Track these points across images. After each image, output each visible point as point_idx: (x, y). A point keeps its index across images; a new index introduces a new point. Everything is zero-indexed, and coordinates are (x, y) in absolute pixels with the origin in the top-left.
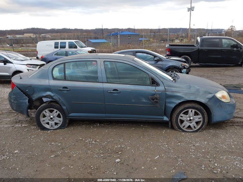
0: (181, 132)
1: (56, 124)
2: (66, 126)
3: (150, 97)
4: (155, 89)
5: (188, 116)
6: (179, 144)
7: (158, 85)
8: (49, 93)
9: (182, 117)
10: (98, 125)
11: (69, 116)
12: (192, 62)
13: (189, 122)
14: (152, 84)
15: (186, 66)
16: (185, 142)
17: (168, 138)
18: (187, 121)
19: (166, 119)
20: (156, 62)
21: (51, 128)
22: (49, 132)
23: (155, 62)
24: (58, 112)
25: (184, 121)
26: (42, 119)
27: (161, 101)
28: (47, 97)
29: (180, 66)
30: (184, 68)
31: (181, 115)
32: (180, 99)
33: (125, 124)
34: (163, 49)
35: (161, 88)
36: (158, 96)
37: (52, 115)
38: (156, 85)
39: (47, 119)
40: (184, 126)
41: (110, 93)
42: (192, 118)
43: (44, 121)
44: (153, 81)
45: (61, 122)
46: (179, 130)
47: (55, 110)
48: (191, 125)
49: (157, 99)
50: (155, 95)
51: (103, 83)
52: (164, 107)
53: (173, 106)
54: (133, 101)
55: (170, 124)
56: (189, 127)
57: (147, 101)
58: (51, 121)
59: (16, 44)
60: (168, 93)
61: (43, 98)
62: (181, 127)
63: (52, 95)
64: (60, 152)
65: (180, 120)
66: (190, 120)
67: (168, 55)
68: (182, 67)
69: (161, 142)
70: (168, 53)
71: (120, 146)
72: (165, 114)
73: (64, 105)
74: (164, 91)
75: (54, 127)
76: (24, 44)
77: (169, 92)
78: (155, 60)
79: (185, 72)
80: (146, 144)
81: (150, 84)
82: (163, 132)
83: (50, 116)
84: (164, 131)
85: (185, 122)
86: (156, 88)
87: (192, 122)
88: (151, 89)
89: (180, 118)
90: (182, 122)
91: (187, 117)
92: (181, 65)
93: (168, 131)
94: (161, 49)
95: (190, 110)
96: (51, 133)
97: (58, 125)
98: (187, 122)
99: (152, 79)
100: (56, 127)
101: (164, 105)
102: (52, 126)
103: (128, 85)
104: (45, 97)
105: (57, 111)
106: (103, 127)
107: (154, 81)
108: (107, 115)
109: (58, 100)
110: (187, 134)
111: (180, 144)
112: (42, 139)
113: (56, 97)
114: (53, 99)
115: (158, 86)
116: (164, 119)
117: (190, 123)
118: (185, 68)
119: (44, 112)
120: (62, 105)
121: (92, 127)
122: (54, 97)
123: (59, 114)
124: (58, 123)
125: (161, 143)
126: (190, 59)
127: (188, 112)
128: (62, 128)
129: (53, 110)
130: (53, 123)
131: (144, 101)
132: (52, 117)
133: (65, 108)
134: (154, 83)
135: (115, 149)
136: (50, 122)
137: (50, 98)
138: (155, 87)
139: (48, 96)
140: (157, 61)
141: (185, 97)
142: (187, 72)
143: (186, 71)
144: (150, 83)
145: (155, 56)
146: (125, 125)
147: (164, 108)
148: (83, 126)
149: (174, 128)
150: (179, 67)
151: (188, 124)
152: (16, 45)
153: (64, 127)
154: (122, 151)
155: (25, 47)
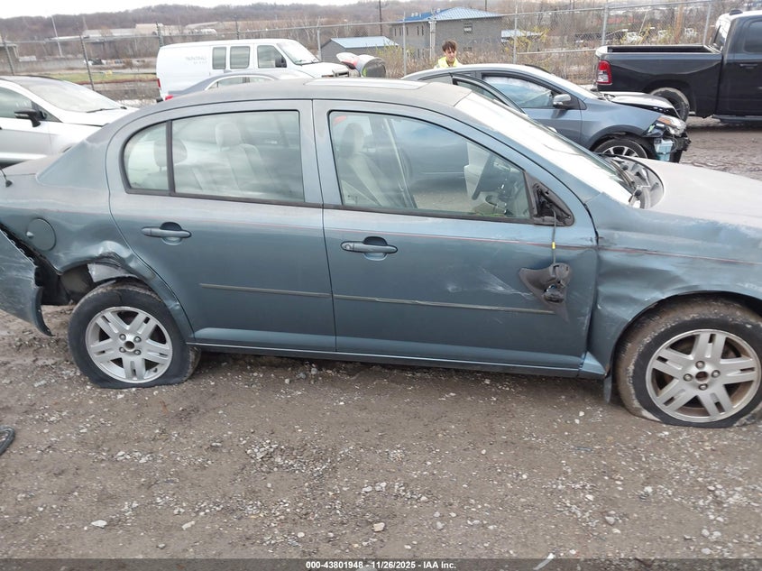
0: (658, 425)
1: (150, 365)
2: (188, 375)
3: (526, 272)
4: (551, 236)
5: (691, 357)
6: (649, 489)
7: (564, 218)
8: (110, 246)
9: (663, 360)
10: (314, 371)
11: (195, 340)
12: (694, 113)
13: (694, 385)
14: (540, 214)
15: (674, 127)
16: (679, 482)
17: (599, 452)
18: (688, 377)
19: (591, 364)
20: (558, 110)
21: (131, 379)
22: (120, 396)
23: (555, 112)
24: (154, 322)
25: (672, 378)
26: (94, 346)
27: (576, 294)
28: (105, 260)
29: (652, 127)
30: (667, 135)
31: (663, 351)
32: (660, 287)
33: (418, 375)
34: (582, 68)
35: (577, 235)
36: (563, 272)
37: (130, 332)
38: (558, 217)
39: (112, 348)
40: (672, 400)
41: (353, 251)
42: (708, 369)
43: (104, 352)
44: (543, 199)
45: (168, 360)
46: (646, 413)
47: (142, 315)
48: (705, 396)
49: (556, 284)
50: (551, 268)
51: (323, 207)
52: (588, 317)
53: (628, 314)
54: (450, 288)
55: (608, 386)
56: (695, 403)
57: (511, 291)
58: (130, 353)
59: (113, 58)
60: (609, 256)
61: (89, 266)
62: (659, 401)
63: (125, 253)
64: (135, 505)
65: (655, 372)
66: (702, 375)
67: (602, 88)
68: (657, 131)
69: (565, 473)
70: (602, 80)
71: (384, 484)
72: (590, 346)
73: (173, 296)
74: (592, 247)
75: (142, 378)
76: (135, 56)
77: (617, 254)
78: (557, 106)
79: (669, 150)
80: (502, 483)
81: (527, 215)
82: (577, 421)
83: (122, 335)
84: (582, 414)
85: (674, 383)
86: (554, 233)
87: (711, 383)
88: (531, 237)
89: (654, 364)
90: (662, 380)
91: (690, 363)
92: (654, 124)
93: (600, 414)
94: (575, 68)
95: (704, 335)
96: (127, 401)
97: (156, 371)
98: (685, 385)
99: (540, 193)
100: (150, 376)
101: (587, 310)
102: (135, 370)
103: (431, 220)
104: (99, 260)
105: (149, 316)
106: (332, 382)
107: (550, 201)
108: (341, 340)
109: (147, 274)
110: (684, 434)
111: (655, 492)
112: (84, 430)
113: (140, 263)
114: (130, 270)
115: (565, 225)
116: (584, 369)
117: (700, 388)
118: (670, 135)
119: (99, 320)
120: (163, 294)
121: (287, 381)
122: (132, 265)
123: (157, 328)
124: (157, 364)
125: (567, 478)
126: (686, 101)
127: (692, 339)
128: (172, 382)
129: (135, 314)
130: (138, 361)
131: (501, 289)
132: (130, 338)
133: (178, 307)
134: (547, 208)
135: (360, 501)
136: (127, 359)
137: (116, 266)
138: (550, 229)
139: (108, 257)
140: (563, 108)
141: (686, 278)
142: (675, 150)
143: (673, 148)
144: (531, 209)
145: (555, 91)
146: (420, 378)
147: (586, 322)
148: (255, 374)
149: (626, 404)
150: (646, 132)
151: (690, 393)
152: (113, 63)
153: (177, 379)
154: (390, 516)
155: (138, 67)
